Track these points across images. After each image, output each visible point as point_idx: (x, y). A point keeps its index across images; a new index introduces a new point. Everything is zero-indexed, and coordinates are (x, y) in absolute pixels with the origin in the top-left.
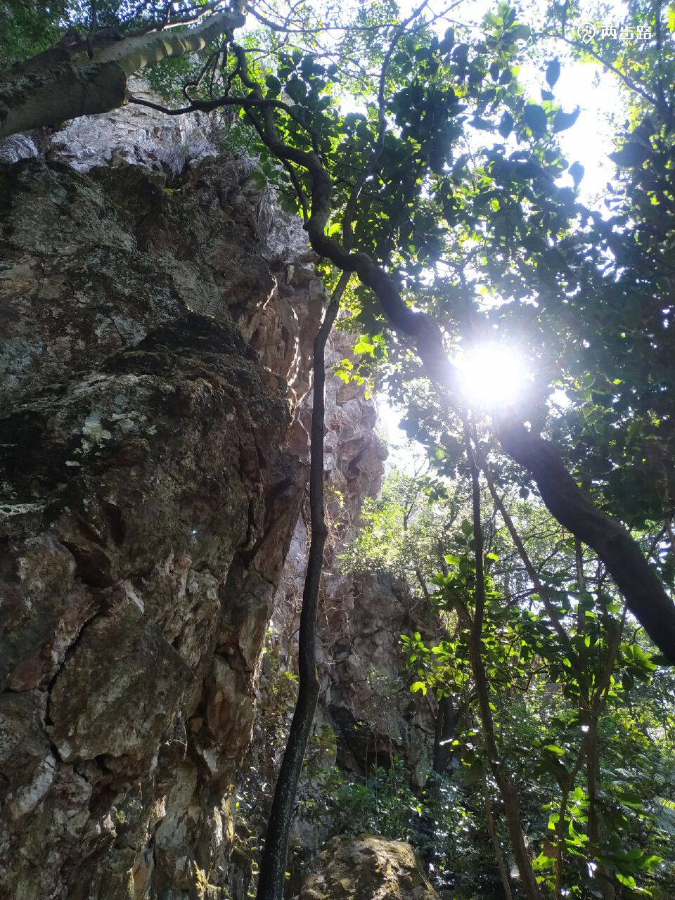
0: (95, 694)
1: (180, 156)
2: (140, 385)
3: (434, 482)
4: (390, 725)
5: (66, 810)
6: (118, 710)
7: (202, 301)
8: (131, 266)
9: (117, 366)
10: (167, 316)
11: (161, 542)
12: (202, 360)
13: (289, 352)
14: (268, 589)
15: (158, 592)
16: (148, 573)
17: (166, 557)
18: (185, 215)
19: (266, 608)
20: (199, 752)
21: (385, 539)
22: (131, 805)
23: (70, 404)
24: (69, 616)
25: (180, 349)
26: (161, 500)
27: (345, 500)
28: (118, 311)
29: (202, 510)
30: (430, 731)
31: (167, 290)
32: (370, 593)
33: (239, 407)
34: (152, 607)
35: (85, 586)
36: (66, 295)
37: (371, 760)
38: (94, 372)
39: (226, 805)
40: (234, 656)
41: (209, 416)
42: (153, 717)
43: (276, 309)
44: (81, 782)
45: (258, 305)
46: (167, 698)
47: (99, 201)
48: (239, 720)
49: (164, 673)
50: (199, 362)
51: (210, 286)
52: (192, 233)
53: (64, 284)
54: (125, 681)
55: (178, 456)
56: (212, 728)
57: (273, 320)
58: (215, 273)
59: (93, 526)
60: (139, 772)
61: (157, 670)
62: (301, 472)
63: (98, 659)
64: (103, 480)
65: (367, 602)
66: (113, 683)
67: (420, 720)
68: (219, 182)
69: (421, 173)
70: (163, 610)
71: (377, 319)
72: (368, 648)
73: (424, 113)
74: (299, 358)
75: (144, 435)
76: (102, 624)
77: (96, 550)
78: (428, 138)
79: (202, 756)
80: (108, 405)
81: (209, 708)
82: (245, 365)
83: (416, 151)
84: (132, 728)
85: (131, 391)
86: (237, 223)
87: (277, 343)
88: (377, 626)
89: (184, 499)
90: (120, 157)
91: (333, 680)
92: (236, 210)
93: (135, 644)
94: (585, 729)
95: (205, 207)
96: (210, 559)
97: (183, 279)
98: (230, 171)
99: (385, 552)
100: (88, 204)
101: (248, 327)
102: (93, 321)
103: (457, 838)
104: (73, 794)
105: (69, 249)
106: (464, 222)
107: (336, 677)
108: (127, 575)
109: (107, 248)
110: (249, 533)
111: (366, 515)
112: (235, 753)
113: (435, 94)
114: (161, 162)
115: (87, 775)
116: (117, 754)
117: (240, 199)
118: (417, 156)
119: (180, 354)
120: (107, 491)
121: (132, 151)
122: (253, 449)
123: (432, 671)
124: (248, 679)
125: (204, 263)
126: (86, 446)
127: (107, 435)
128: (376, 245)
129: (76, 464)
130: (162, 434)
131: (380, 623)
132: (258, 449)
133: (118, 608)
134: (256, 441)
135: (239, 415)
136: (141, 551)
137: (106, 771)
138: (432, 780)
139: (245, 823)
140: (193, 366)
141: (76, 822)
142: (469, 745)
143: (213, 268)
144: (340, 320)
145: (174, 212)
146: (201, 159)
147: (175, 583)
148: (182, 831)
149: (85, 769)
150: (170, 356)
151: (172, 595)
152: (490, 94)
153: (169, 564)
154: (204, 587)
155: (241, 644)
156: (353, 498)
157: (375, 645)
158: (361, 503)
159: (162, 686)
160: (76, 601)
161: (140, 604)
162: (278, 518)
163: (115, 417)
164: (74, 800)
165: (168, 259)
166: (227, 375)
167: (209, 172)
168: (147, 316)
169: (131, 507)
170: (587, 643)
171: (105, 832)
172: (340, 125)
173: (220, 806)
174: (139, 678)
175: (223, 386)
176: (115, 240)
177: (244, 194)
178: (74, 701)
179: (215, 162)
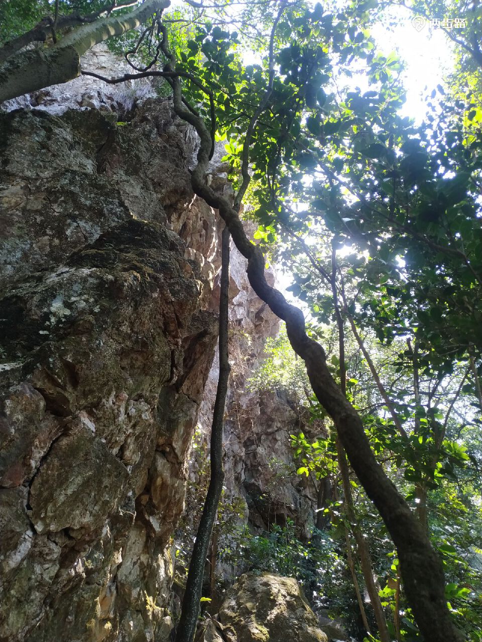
0: (59, 490)
1: (130, 98)
2: (90, 276)
3: (315, 327)
4: (287, 496)
5: (42, 564)
6: (75, 499)
7: (145, 205)
8: (91, 185)
9: (76, 261)
10: (116, 219)
11: (105, 384)
12: (136, 255)
13: (209, 238)
14: (193, 406)
15: (104, 418)
16: (97, 405)
17: (109, 394)
18: (131, 143)
19: (191, 419)
20: (147, 518)
21: (283, 366)
22: (96, 556)
23: (43, 291)
24: (42, 437)
25: (122, 247)
26: (105, 357)
27: (253, 340)
28: (82, 217)
29: (137, 360)
30: (315, 500)
31: (116, 201)
32: (272, 404)
33: (161, 288)
34: (101, 428)
35: (53, 416)
36: (45, 207)
37: (272, 521)
38: (61, 266)
39: (167, 553)
40: (170, 453)
41: (139, 296)
42: (100, 503)
43: (198, 207)
44: (53, 546)
45: (185, 205)
46: (110, 489)
47: (69, 137)
48: (174, 496)
49: (107, 473)
50: (134, 256)
51: (150, 193)
52: (137, 156)
53: (44, 199)
54: (79, 480)
55: (117, 325)
56: (155, 502)
57: (197, 215)
58: (154, 184)
59: (56, 376)
60: (94, 538)
61: (103, 471)
62: (215, 324)
63: (61, 465)
64: (63, 345)
65: (270, 410)
66: (71, 482)
67: (308, 492)
68: (157, 117)
69: (299, 108)
70: (108, 430)
71: (270, 214)
72: (270, 442)
73: (301, 65)
74: (217, 241)
75: (92, 312)
76: (64, 442)
77: (58, 393)
78: (304, 83)
79: (149, 521)
80: (68, 291)
81: (152, 488)
82: (167, 256)
83: (296, 93)
84: (86, 510)
85: (84, 280)
86: (170, 146)
87: (199, 232)
88: (277, 427)
89: (123, 353)
90: (88, 100)
91: (246, 465)
92: (170, 137)
93: (86, 455)
94: (418, 501)
95: (147, 135)
96: (144, 392)
97: (131, 189)
98: (165, 108)
99: (282, 375)
100: (61, 140)
101: (178, 221)
102: (64, 225)
103: (332, 574)
104: (47, 554)
105: (47, 174)
106: (332, 142)
107: (248, 463)
108: (82, 407)
109: (74, 173)
110: (172, 372)
111: (268, 350)
112: (173, 518)
113: (308, 52)
114: (117, 102)
115: (57, 541)
116: (77, 527)
117: (173, 128)
118: (296, 96)
119: (121, 251)
120: (65, 352)
121: (96, 95)
122: (173, 316)
123: (312, 460)
124: (180, 468)
125: (147, 177)
126: (53, 320)
127: (67, 312)
128: (268, 161)
129: (46, 332)
130: (103, 310)
131: (279, 425)
132: (177, 316)
133: (75, 431)
134: (175, 310)
135: (161, 293)
136: (91, 392)
137: (71, 538)
138: (315, 534)
139: (184, 563)
140: (129, 260)
141: (49, 572)
142: (335, 512)
143: (153, 180)
144: (246, 213)
145: (124, 142)
146: (145, 99)
147: (116, 411)
148: (136, 571)
149: (56, 537)
150: (114, 253)
151: (114, 419)
152: (349, 50)
153: (112, 398)
154: (139, 411)
155: (174, 444)
156: (259, 338)
157: (276, 440)
158: (264, 342)
159: (106, 482)
160: (47, 426)
161: (92, 426)
162: (199, 358)
163: (73, 299)
164: (48, 558)
165: (120, 175)
166: (153, 266)
167: (149, 110)
168: (102, 220)
169: (82, 363)
170: (421, 441)
171: (78, 575)
172: (243, 73)
173: (163, 554)
174: (89, 478)
175: (149, 274)
176: (81, 165)
177: (175, 125)
178: (45, 494)
179: (154, 102)
